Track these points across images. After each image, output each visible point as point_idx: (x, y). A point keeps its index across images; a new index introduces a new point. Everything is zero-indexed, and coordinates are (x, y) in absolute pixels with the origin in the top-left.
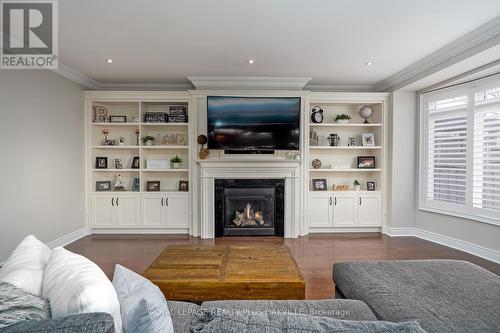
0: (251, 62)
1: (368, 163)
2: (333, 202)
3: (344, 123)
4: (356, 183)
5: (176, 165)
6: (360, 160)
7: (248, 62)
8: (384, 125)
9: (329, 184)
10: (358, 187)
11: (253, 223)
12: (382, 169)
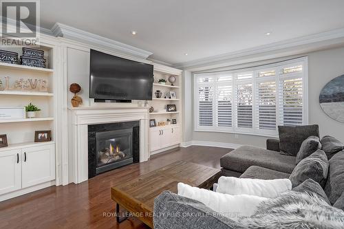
0: (134, 33)
1: (173, 109)
2: (161, 133)
3: (163, 84)
4: (168, 120)
5: (32, 114)
6: (168, 106)
7: (131, 33)
8: (180, 87)
9: (157, 121)
10: (170, 122)
11: (117, 158)
12: (179, 111)
